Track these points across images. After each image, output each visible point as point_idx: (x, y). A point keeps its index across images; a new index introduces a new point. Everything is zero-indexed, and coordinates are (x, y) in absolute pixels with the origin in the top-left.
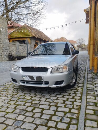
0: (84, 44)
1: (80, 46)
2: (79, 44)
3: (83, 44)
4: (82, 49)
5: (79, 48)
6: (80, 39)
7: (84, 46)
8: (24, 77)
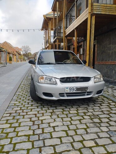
0: (31, 54)
1: (25, 55)
2: (24, 53)
3: (29, 53)
4: (28, 58)
5: (25, 57)
6: (25, 46)
7: (30, 55)
8: (67, 89)
